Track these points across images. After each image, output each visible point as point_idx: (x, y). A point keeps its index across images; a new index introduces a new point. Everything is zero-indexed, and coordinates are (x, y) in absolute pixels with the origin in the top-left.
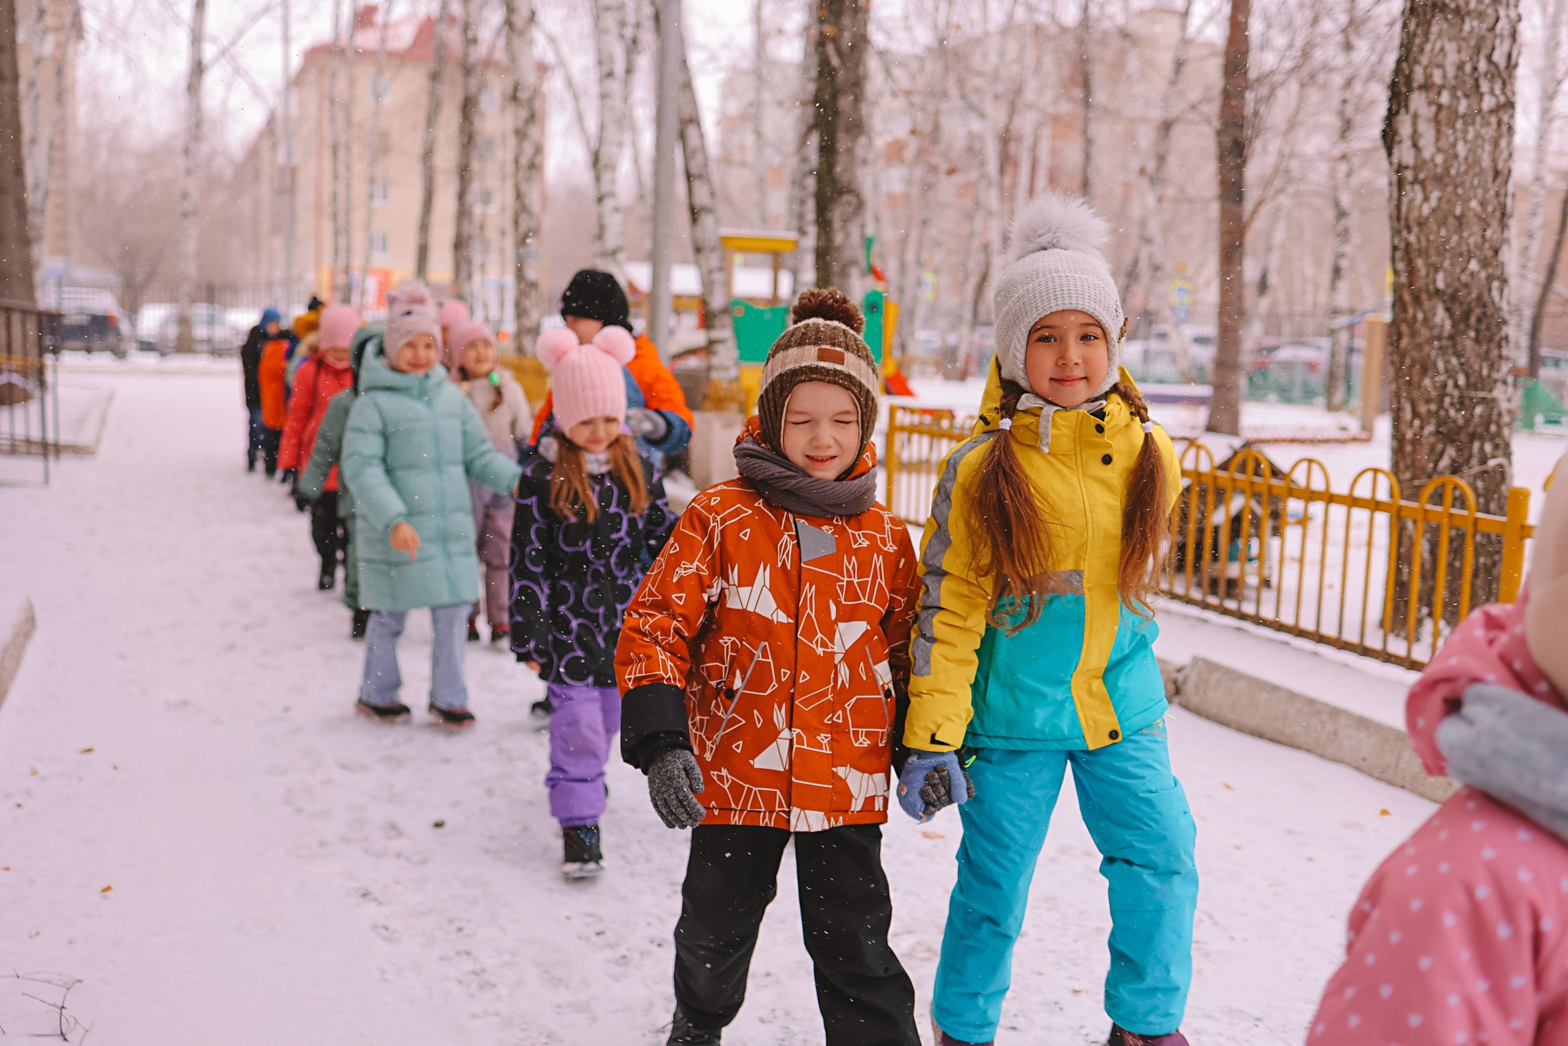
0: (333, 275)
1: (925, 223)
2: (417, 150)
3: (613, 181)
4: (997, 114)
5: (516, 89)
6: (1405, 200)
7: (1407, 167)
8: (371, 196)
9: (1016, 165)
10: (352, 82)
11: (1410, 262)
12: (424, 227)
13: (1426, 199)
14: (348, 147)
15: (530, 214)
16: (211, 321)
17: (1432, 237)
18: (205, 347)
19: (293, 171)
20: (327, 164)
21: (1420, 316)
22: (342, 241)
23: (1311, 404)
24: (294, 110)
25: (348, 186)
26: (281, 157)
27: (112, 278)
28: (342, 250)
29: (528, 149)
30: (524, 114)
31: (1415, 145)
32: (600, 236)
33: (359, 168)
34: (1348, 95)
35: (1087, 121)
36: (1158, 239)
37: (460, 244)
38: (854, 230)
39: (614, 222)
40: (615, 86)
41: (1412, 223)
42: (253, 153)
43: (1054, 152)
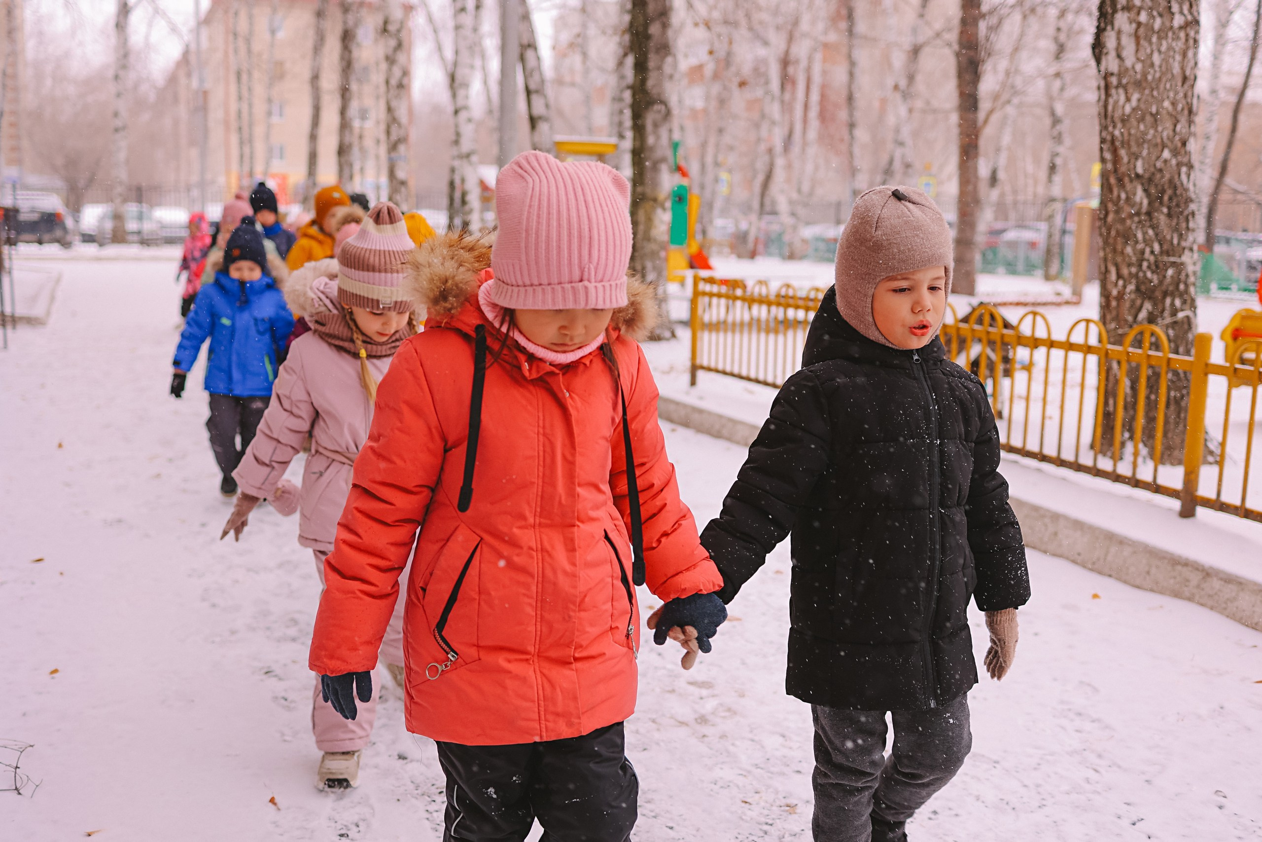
0: (240, 178)
1: (721, 131)
2: (307, 75)
3: (467, 97)
4: (778, 42)
5: (386, 22)
6: (1111, 101)
7: (1112, 74)
8: (269, 114)
9: (794, 83)
10: (251, 17)
11: (1115, 152)
12: (313, 138)
13: (1128, 99)
14: (250, 74)
15: (400, 125)
16: (140, 217)
17: (1133, 131)
18: (135, 238)
19: (205, 93)
20: (233, 88)
21: (1123, 196)
22: (247, 150)
23: (1032, 275)
24: (205, 44)
25: (250, 106)
26: (195, 84)
27: (59, 183)
28: (246, 158)
29: (397, 72)
30: (393, 43)
31: (1119, 56)
32: (456, 142)
33: (259, 90)
34: (1062, 24)
35: (851, 47)
36: (909, 141)
37: (342, 151)
38: (663, 132)
39: (467, 131)
40: (467, 19)
41: (1117, 120)
42: (172, 80)
43: (824, 73)
